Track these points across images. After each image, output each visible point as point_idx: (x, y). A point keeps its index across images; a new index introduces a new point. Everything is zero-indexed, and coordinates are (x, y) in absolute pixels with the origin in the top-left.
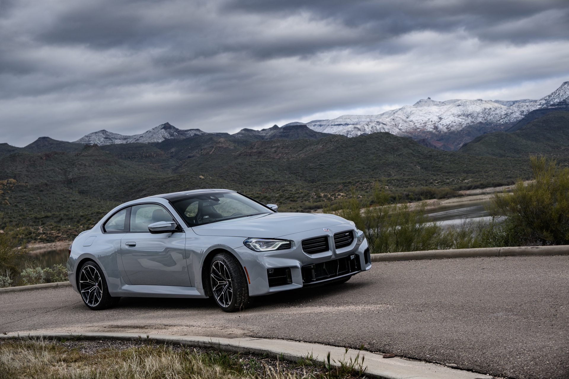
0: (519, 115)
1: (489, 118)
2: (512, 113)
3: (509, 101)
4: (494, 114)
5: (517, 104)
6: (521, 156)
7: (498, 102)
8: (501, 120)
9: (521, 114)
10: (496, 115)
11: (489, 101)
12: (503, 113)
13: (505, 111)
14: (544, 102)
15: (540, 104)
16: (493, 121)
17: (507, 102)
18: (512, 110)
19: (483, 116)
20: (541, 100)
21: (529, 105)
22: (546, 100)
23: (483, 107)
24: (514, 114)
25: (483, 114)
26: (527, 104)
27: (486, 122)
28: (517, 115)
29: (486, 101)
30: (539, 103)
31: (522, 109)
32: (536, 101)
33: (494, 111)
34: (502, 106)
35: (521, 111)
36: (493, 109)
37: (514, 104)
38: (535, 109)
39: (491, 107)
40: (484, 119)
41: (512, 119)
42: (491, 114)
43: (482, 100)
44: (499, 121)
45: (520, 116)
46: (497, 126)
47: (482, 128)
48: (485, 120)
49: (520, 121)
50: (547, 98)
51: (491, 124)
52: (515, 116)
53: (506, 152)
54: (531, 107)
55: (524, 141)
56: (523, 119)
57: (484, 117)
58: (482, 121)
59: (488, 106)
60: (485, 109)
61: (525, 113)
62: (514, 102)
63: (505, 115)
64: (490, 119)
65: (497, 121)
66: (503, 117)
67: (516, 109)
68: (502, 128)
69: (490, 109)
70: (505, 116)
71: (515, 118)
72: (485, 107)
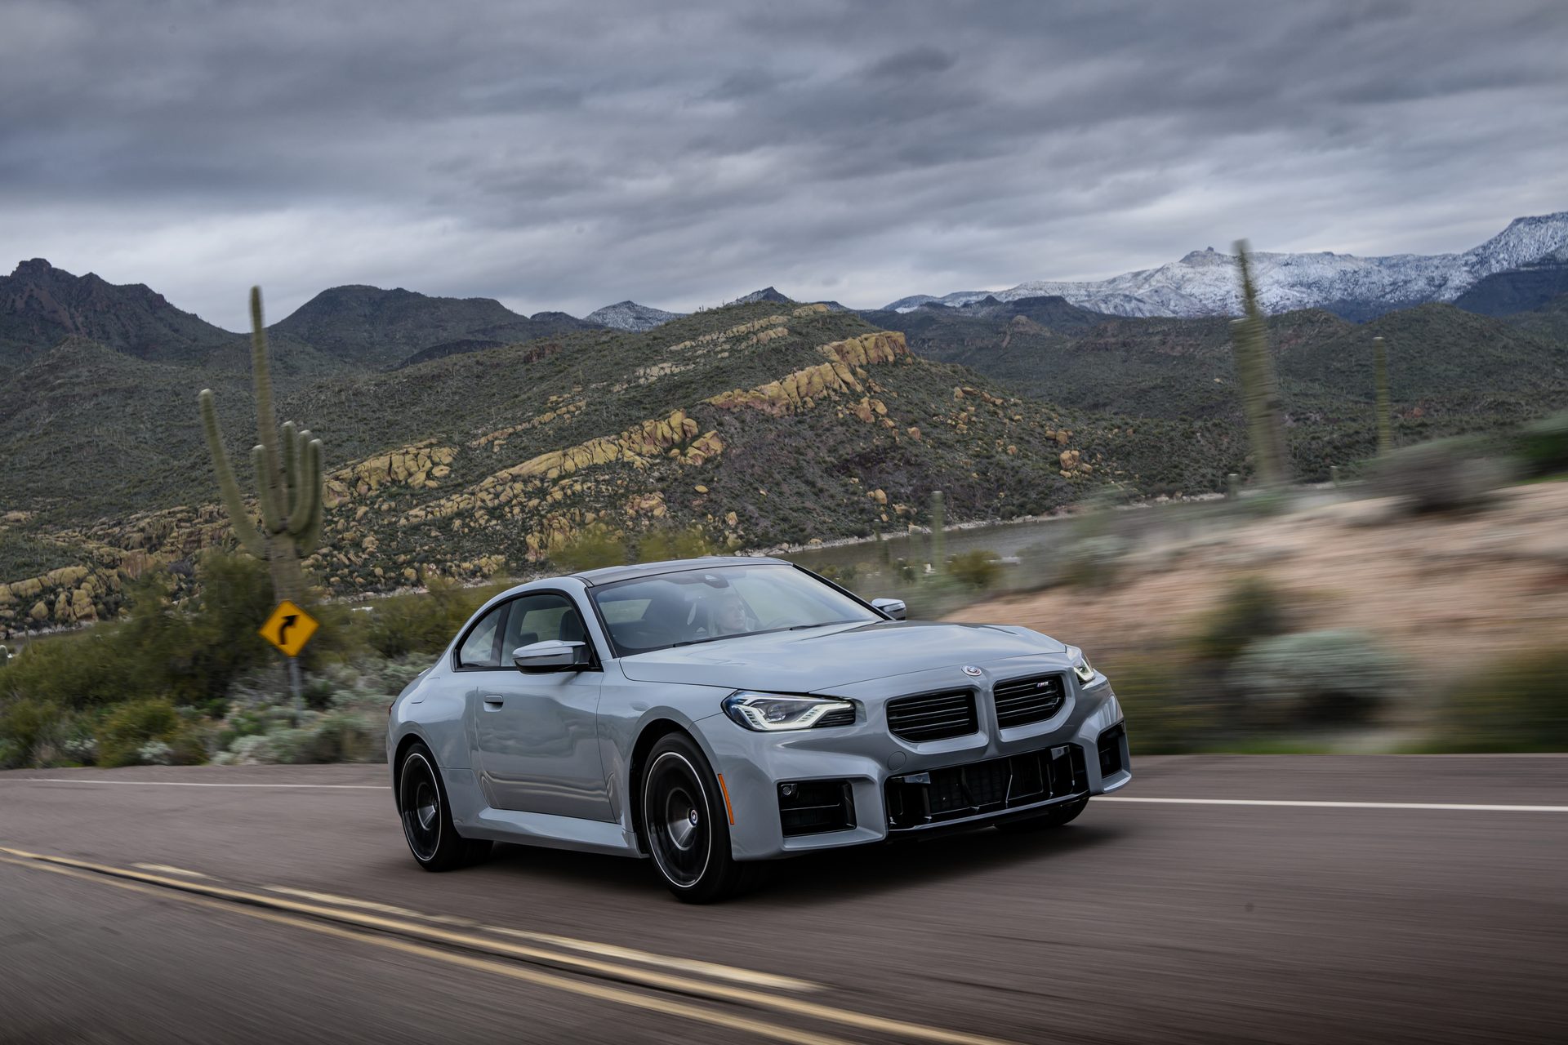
0: (1425, 285)
1: (1357, 291)
4: (1367, 283)
8: (1388, 296)
9: (1429, 285)
10: (1371, 286)
11: (1345, 256)
14: (1474, 259)
15: (1466, 264)
16: (1368, 297)
18: (1406, 276)
19: (1343, 288)
20: (1467, 254)
21: (1440, 266)
22: (1477, 255)
24: (1412, 283)
26: (1435, 263)
29: (1340, 256)
30: (1463, 262)
31: (1428, 273)
35: (1427, 278)
39: (1357, 269)
40: (1346, 293)
41: (1412, 295)
42: (1360, 283)
43: (1333, 255)
44: (1383, 296)
45: (1427, 287)
46: (1383, 308)
50: (1481, 251)
51: (1367, 302)
52: (1416, 288)
57: (1346, 290)
59: (1349, 267)
60: (1345, 273)
63: (1391, 285)
64: (1361, 294)
65: (1378, 298)
66: (1387, 290)
69: (1355, 272)
70: (1391, 288)
71: (1418, 291)
72: (1343, 269)
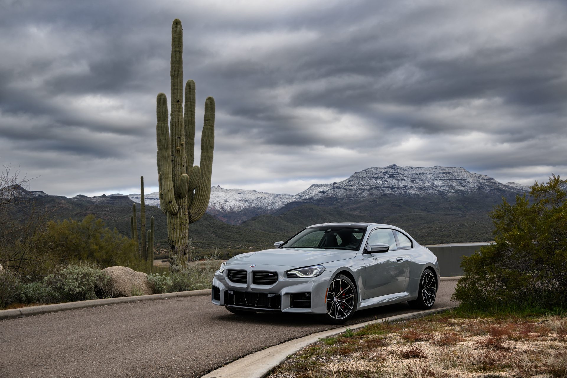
1: (260, 204)
2: (276, 202)
3: (274, 194)
5: (279, 197)
6: (283, 233)
7: (267, 194)
8: (268, 207)
9: (282, 204)
10: (265, 203)
11: (260, 192)
12: (270, 202)
13: (272, 200)
14: (298, 197)
15: (295, 198)
16: (263, 207)
17: (273, 194)
18: (276, 200)
20: (296, 195)
21: (288, 198)
22: (299, 196)
23: (257, 196)
24: (277, 203)
25: (256, 201)
26: (287, 197)
27: (258, 207)
28: (279, 204)
29: (258, 192)
30: (295, 197)
31: (283, 200)
32: (293, 196)
33: (264, 200)
34: (270, 197)
35: (282, 202)
36: (263, 198)
37: (277, 196)
38: (292, 201)
41: (276, 207)
42: (262, 202)
43: (256, 191)
44: (267, 207)
46: (265, 210)
47: (255, 211)
48: (257, 205)
49: (282, 209)
50: (301, 194)
51: (261, 208)
52: (278, 205)
53: (273, 229)
54: (289, 199)
55: (286, 223)
56: (284, 207)
57: (257, 204)
58: (255, 206)
59: (260, 196)
60: (258, 198)
61: (285, 203)
62: (278, 195)
63: (271, 203)
64: (261, 205)
65: (265, 207)
66: (269, 205)
67: (279, 200)
68: (269, 212)
69: (261, 198)
71: (278, 206)
72: (258, 196)
